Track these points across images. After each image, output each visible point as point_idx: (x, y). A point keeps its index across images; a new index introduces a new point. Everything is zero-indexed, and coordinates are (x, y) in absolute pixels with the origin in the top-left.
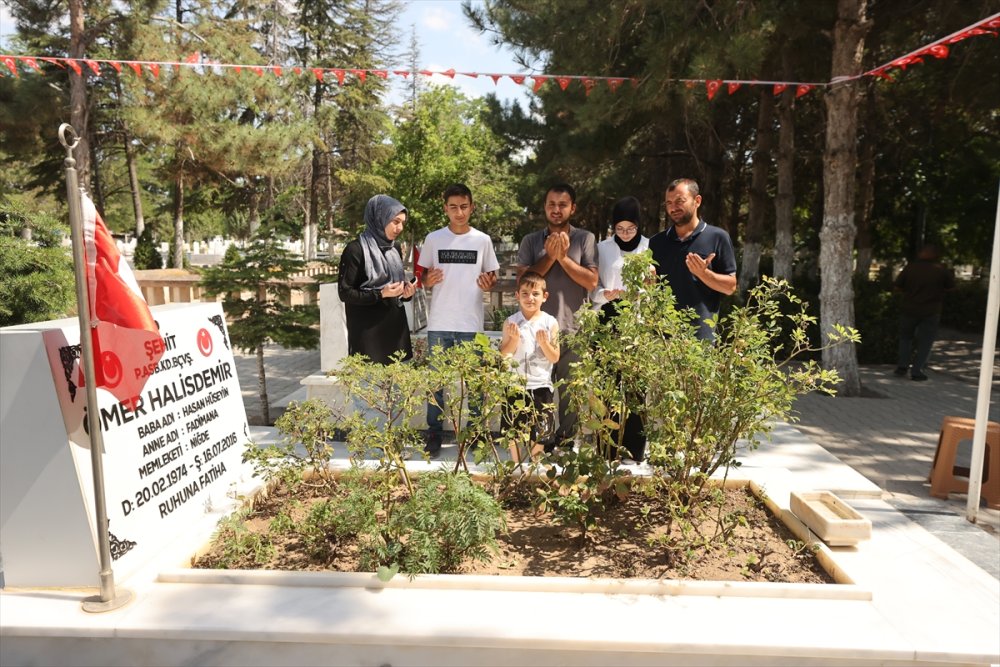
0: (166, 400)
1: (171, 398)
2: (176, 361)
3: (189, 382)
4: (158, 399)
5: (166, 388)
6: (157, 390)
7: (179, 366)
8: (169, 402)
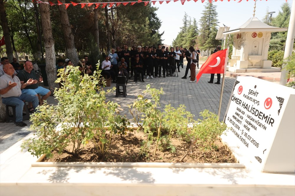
0: (245, 108)
1: (247, 108)
2: (254, 101)
3: (254, 110)
4: (244, 105)
5: (247, 105)
6: (245, 103)
7: (254, 103)
8: (246, 109)
